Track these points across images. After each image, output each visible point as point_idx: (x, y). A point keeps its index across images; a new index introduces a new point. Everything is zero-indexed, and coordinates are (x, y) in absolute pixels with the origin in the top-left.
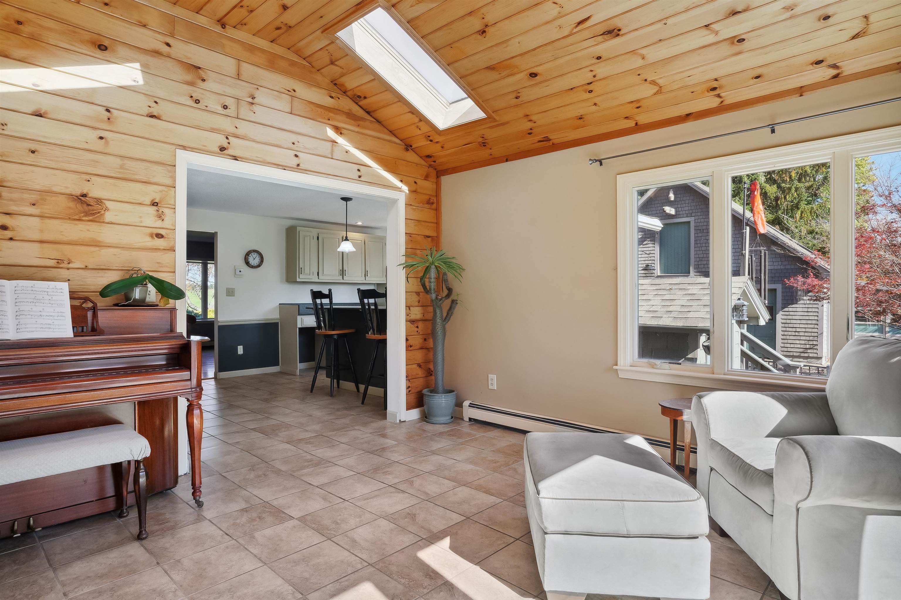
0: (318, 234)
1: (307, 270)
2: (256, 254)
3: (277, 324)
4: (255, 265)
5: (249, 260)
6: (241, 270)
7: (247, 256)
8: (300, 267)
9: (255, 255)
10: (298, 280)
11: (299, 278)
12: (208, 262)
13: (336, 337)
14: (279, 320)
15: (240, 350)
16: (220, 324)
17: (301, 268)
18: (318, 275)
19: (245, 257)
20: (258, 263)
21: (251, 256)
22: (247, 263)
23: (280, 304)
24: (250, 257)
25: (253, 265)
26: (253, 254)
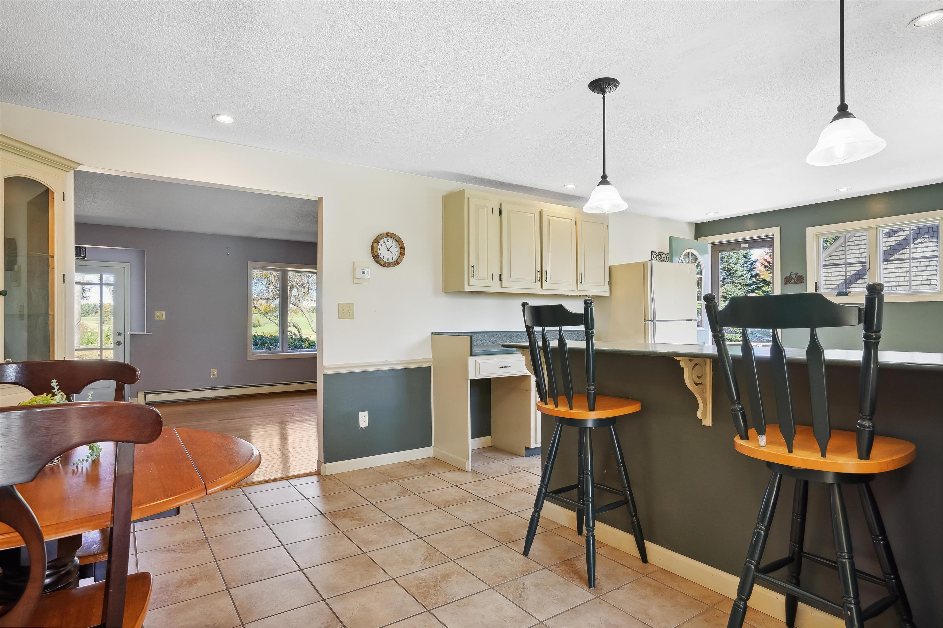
0: (501, 204)
1: (482, 270)
2: (391, 240)
3: (427, 370)
4: (391, 261)
5: (379, 252)
6: (366, 270)
7: (375, 244)
8: (471, 264)
9: (390, 243)
10: (467, 288)
11: (468, 284)
12: (289, 269)
13: (590, 424)
14: (432, 363)
15: (364, 420)
16: (326, 372)
17: (473, 267)
18: (501, 280)
19: (373, 245)
20: (395, 258)
21: (383, 244)
22: (376, 257)
23: (432, 333)
24: (381, 245)
25: (387, 261)
26: (385, 240)
